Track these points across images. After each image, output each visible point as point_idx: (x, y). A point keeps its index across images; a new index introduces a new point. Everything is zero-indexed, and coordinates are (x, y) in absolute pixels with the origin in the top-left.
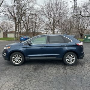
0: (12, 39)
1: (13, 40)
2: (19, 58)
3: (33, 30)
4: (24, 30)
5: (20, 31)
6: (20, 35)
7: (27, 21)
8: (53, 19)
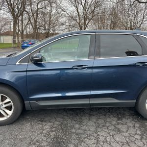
0: (8, 46)
1: (10, 47)
2: (5, 104)
3: (45, 29)
4: (29, 29)
5: (23, 31)
6: (22, 38)
7: (34, 12)
8: (84, 7)
